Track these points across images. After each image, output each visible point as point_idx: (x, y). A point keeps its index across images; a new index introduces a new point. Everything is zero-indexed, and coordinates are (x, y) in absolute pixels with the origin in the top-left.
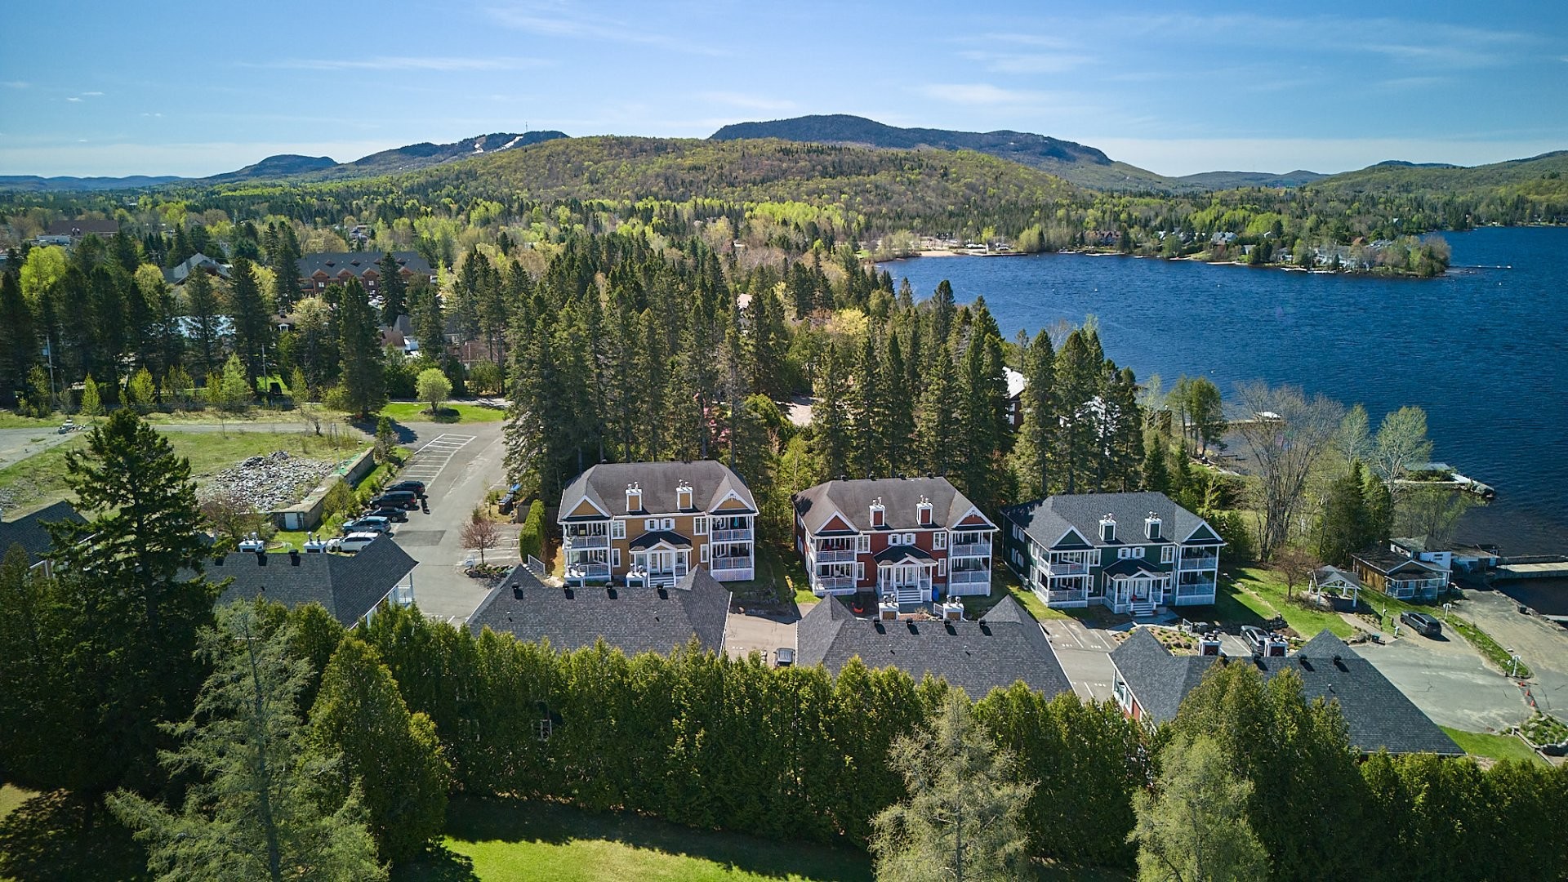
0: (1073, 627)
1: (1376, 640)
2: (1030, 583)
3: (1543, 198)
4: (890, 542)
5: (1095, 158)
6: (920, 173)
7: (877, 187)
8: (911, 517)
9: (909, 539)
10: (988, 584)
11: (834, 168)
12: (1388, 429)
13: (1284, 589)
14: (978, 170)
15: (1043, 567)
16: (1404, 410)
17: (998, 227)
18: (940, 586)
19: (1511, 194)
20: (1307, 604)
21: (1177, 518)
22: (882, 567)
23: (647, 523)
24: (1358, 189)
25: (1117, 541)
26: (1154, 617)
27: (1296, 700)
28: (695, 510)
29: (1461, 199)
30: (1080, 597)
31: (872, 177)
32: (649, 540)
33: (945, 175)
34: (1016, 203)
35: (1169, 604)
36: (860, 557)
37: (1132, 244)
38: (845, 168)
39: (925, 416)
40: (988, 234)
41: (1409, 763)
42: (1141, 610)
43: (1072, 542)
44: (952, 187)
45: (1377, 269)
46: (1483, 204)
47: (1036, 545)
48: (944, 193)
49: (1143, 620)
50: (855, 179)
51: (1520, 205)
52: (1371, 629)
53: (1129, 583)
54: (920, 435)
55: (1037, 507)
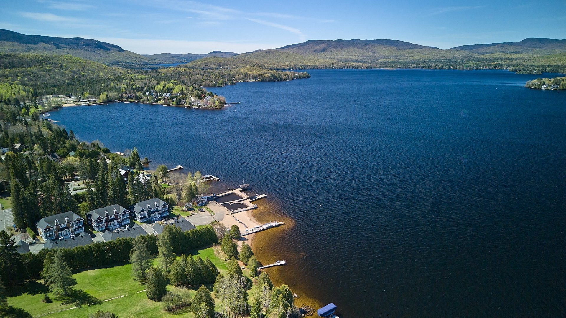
0: (145, 225)
1: (194, 214)
2: (136, 219)
3: (252, 73)
4: (110, 218)
5: (117, 49)
6: (50, 66)
7: (32, 73)
8: (113, 213)
9: (113, 217)
10: (129, 221)
11: (10, 65)
12: (196, 175)
13: (180, 209)
14: (75, 65)
15: (138, 216)
16: (197, 172)
17: (90, 91)
18: (121, 224)
19: (244, 71)
20: (184, 211)
21: (160, 202)
22: (109, 223)
23: (60, 226)
24: (206, 64)
25: (151, 208)
26: (159, 220)
27: (175, 227)
28: (70, 222)
29: (232, 73)
30: (146, 219)
31: (29, 68)
32: (62, 229)
33: (61, 67)
34: (93, 79)
35: (161, 217)
36: (105, 222)
37: (139, 98)
38: (15, 64)
39: (110, 192)
40: (86, 95)
41: (190, 231)
42: (157, 219)
43: (143, 210)
44: (66, 72)
45: (208, 106)
46: (238, 75)
47: (136, 212)
48: (63, 75)
49: (157, 221)
50: (22, 69)
51: (246, 75)
52: (194, 213)
53: (153, 215)
54: (109, 196)
55: (135, 205)
